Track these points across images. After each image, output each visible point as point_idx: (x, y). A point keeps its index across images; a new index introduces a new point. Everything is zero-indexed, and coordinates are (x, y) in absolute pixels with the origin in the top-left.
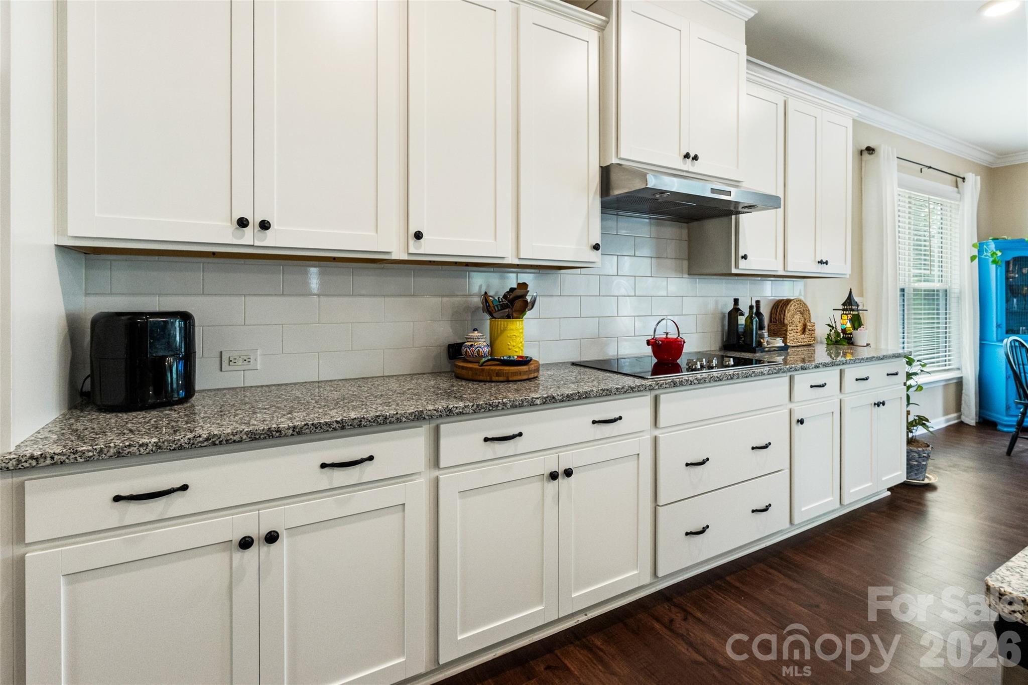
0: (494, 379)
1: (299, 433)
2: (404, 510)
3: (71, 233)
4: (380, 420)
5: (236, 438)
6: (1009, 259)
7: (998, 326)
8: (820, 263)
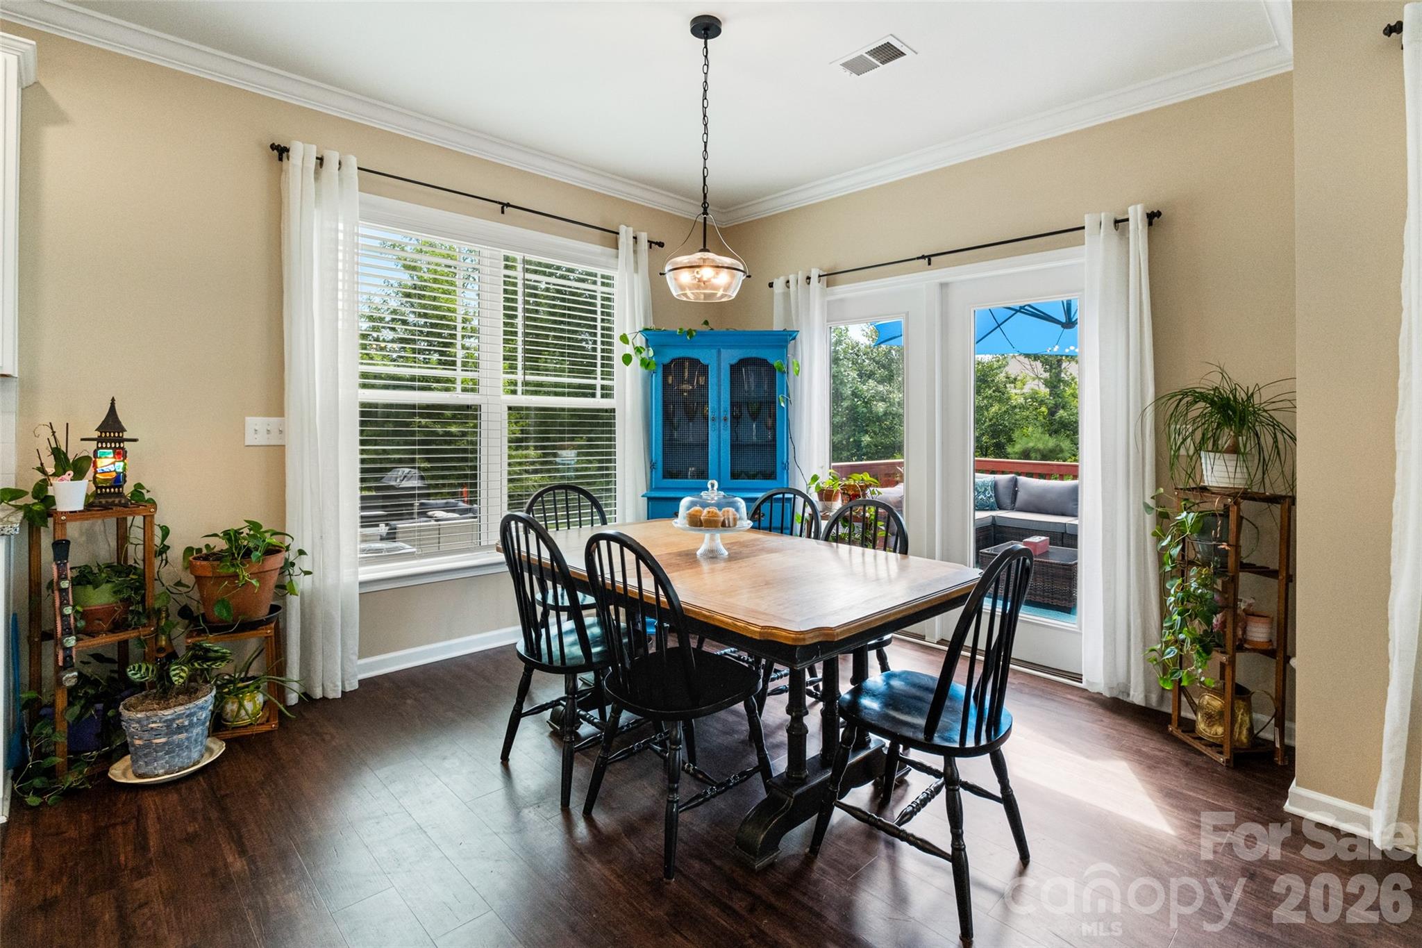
6: (667, 360)
7: (653, 466)
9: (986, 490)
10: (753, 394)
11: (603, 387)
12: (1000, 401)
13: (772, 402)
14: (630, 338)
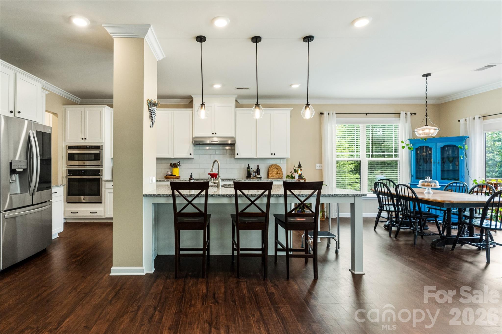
6: (417, 147)
7: (412, 176)
8: (272, 154)
10: (450, 155)
11: (395, 155)
13: (458, 158)
14: (404, 142)
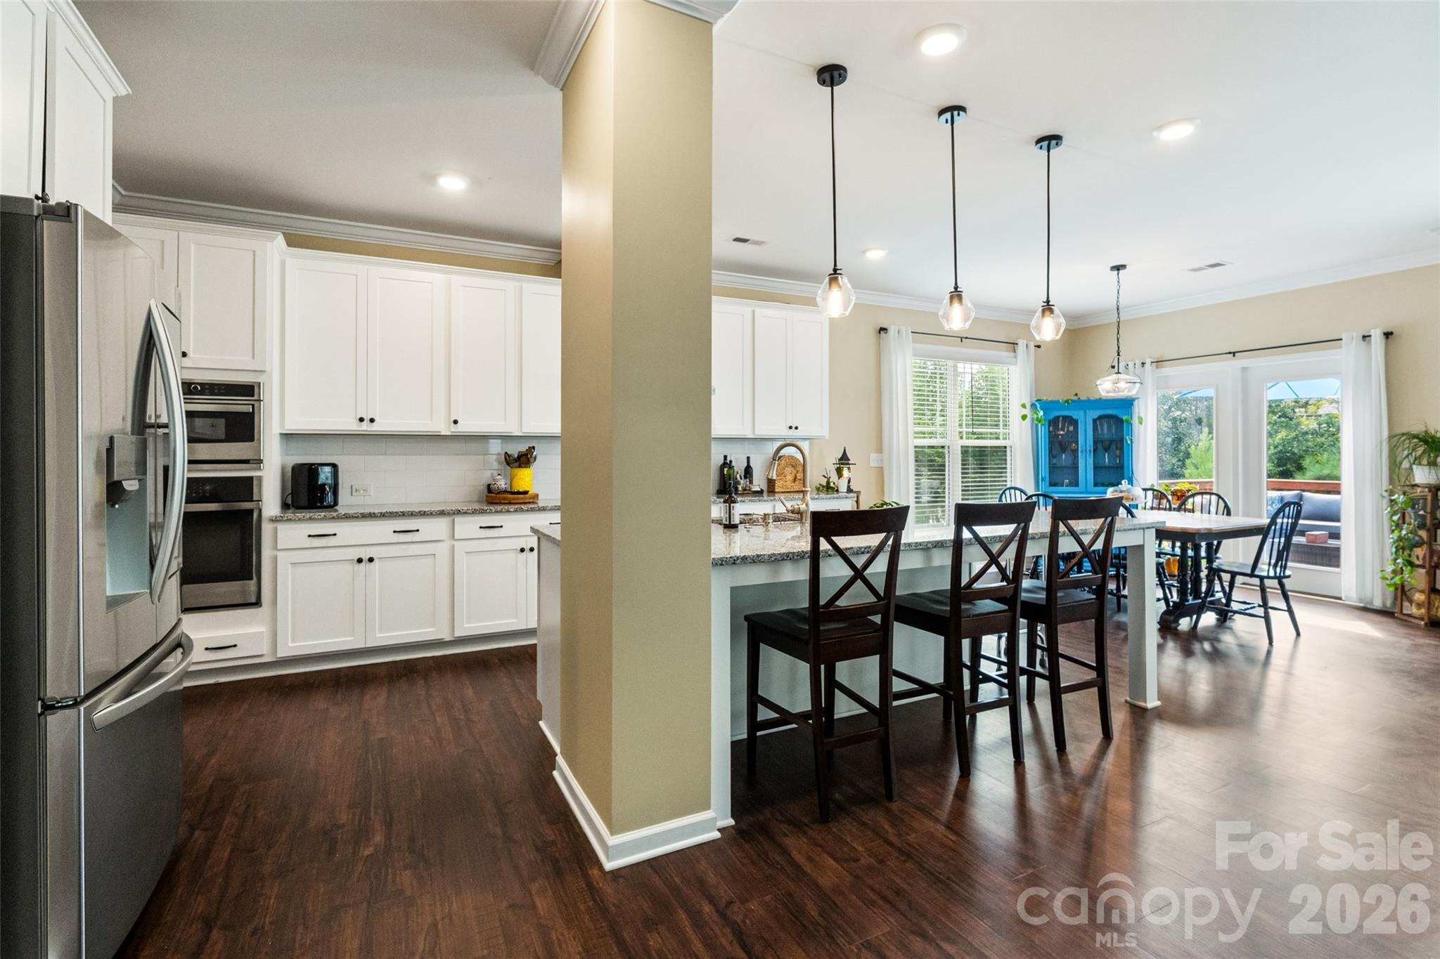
0: (502, 501)
1: (383, 516)
2: (435, 557)
3: (286, 428)
4: (422, 513)
5: (356, 515)
6: (1051, 417)
7: (1043, 479)
8: (791, 428)
9: (1273, 503)
10: (1106, 437)
11: (1003, 434)
12: (1287, 426)
13: (1122, 440)
14: (1026, 405)
